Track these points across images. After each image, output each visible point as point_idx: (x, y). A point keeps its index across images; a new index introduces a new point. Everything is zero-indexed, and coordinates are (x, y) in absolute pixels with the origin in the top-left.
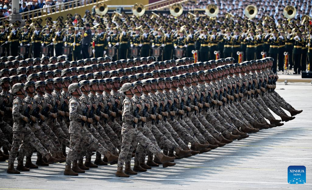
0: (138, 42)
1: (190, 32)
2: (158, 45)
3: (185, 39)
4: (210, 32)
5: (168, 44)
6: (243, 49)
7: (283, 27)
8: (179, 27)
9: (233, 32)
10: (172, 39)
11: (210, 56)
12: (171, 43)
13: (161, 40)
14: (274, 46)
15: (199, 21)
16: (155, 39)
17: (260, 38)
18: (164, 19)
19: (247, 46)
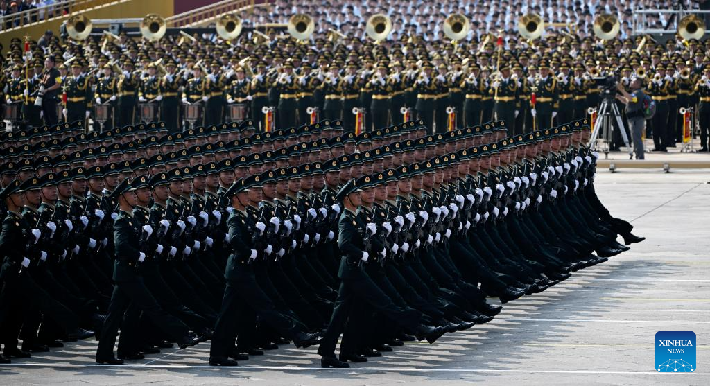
0: (155, 92)
1: (258, 70)
2: (195, 97)
3: (248, 85)
4: (296, 70)
5: (213, 94)
6: (365, 102)
7: (445, 57)
8: (236, 60)
9: (344, 69)
10: (223, 84)
11: (299, 118)
12: (221, 93)
13: (200, 87)
14: (426, 97)
15: (275, 49)
16: (189, 85)
17: (399, 80)
18: (206, 44)
19: (374, 97)
